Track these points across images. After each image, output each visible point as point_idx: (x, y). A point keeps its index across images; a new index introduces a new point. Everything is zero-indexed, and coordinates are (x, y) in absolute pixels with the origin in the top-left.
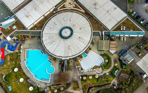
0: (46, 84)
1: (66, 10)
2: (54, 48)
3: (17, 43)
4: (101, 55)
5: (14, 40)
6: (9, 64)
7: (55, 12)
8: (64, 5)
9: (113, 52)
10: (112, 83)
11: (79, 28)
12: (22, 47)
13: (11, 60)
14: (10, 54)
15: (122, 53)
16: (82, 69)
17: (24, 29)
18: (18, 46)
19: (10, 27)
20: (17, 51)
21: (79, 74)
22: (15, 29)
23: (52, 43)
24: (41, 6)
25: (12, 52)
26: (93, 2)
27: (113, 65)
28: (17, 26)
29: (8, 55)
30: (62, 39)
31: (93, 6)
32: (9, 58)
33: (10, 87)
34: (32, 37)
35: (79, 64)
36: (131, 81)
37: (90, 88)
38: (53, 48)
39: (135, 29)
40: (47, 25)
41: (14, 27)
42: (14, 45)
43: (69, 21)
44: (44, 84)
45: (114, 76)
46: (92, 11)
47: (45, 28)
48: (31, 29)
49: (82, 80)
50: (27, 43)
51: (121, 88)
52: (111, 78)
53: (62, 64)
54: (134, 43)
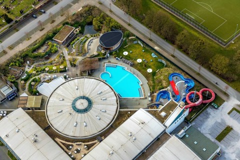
0: (110, 62)
1: (84, 142)
2: (98, 87)
9: (24, 95)
10: (31, 68)
11: (63, 112)
14: (164, 88)
20: (156, 94)
21: (70, 72)
22: (161, 111)
23: (101, 92)
25: (162, 90)
26: (38, 145)
31: (39, 139)
33: (154, 56)
38: (100, 87)
40: (112, 117)
41: (163, 114)
43: (79, 121)
44: (112, 62)
47: (114, 113)
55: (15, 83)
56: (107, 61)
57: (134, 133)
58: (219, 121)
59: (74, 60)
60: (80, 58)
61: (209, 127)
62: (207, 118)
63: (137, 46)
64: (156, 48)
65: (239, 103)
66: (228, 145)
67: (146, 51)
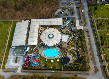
0: (60, 55)
1: (43, 31)
3: (37, 53)
4: (66, 34)
5: (35, 54)
6: (42, 61)
7: (40, 34)
8: (40, 30)
9: (68, 31)
10: (77, 38)
11: (53, 32)
12: (40, 53)
13: (41, 60)
14: (39, 58)
15: (70, 29)
16: (65, 42)
17: (35, 47)
18: (38, 54)
19: (30, 50)
20: (40, 56)
21: (66, 44)
22: (32, 50)
23: (50, 42)
24: (34, 36)
25: (39, 57)
26: (49, 22)
27: (72, 34)
28: (32, 48)
29: (38, 59)
30: (52, 39)
31: (51, 23)
32: (39, 60)
33: (50, 67)
34: (39, 48)
35: (63, 42)
36: (81, 33)
37: (73, 44)
39: (68, 20)
40: (42, 39)
41: (31, 49)
42: (36, 55)
43: (48, 33)
44: (60, 56)
45: (75, 36)
46: (52, 25)
47: (42, 41)
48: (38, 45)
49: (69, 44)
50: (40, 51)
51: (81, 37)
52: (75, 37)
53: (58, 46)
54: (70, 25)
55: (74, 32)
56: (61, 55)
57: (33, 38)
58: (20, 62)
59: (69, 49)
60: (68, 50)
61: (21, 59)
62: (23, 61)
63: (58, 66)
64: (53, 71)
65: (18, 72)
66: (14, 58)
67: (54, 67)
